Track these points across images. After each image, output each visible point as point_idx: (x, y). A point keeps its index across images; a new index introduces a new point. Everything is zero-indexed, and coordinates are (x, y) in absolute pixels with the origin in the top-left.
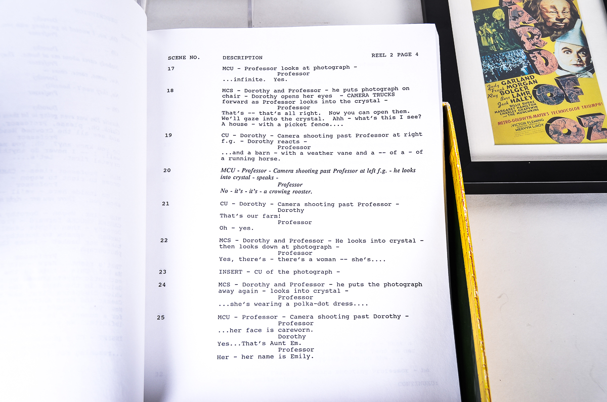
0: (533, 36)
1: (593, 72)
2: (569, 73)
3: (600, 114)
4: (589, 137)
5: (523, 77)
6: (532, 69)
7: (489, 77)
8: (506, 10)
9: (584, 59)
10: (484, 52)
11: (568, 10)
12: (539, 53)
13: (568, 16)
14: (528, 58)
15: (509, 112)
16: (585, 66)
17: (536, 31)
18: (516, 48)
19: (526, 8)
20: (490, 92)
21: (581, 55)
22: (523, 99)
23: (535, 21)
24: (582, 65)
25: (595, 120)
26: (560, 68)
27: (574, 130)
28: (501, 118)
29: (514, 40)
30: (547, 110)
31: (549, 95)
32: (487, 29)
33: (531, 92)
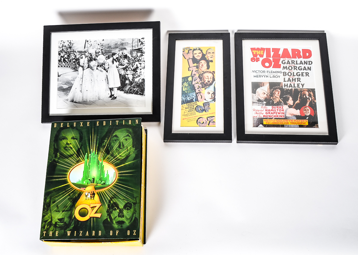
0: (199, 87)
1: (215, 101)
2: (207, 102)
3: (214, 116)
4: (209, 125)
5: (193, 103)
6: (197, 100)
7: (183, 102)
8: (192, 77)
9: (213, 96)
10: (183, 93)
11: (212, 78)
12: (200, 94)
13: (212, 80)
14: (196, 96)
15: (186, 115)
16: (213, 99)
17: (201, 86)
18: (193, 92)
19: (199, 77)
20: (182, 108)
21: (212, 95)
22: (192, 111)
23: (201, 82)
24: (212, 99)
25: (212, 118)
26: (205, 99)
27: (205, 122)
28: (184, 117)
29: (193, 89)
30: (198, 115)
31: (200, 109)
32: (186, 84)
33: (195, 108)
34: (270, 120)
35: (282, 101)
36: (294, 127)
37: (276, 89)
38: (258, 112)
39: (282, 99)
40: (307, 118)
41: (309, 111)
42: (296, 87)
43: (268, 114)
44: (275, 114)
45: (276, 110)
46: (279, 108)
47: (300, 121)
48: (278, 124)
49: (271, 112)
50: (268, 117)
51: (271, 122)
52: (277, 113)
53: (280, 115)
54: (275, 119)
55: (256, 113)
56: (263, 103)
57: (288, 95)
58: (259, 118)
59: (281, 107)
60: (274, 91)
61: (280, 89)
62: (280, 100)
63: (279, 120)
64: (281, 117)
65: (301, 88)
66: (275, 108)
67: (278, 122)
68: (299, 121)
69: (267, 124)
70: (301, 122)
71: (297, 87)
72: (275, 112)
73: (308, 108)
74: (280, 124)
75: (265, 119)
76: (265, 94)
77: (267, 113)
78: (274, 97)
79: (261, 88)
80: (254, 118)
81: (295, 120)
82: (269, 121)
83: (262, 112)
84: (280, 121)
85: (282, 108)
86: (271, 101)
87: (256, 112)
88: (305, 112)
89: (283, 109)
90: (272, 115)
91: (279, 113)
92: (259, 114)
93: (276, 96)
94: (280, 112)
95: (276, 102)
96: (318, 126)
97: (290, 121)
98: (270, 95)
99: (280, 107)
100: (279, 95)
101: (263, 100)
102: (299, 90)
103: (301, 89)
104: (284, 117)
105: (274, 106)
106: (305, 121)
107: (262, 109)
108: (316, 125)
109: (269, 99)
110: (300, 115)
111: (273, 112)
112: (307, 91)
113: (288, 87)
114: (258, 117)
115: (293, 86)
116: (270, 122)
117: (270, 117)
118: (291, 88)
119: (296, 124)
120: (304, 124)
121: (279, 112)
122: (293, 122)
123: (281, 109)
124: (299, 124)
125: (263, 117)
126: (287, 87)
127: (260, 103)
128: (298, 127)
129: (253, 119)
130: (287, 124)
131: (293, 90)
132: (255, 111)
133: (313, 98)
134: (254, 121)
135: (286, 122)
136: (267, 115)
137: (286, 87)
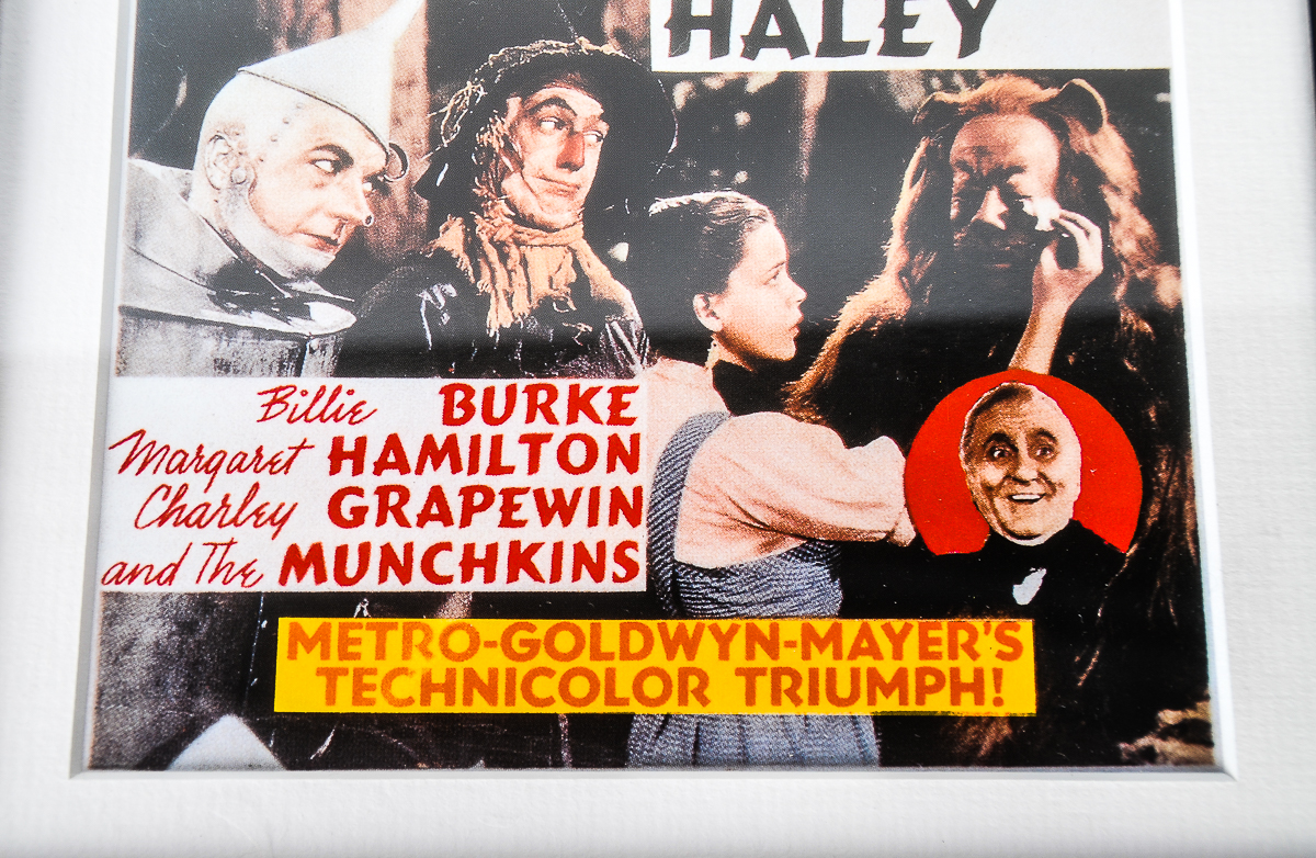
34: (394, 639)
35: (623, 295)
36: (799, 761)
37: (528, 79)
38: (197, 480)
39: (621, 251)
40: (1026, 590)
41: (1067, 465)
42: (860, 48)
43: (369, 532)
44: (485, 529)
45: (514, 454)
46: (560, 408)
47: (897, 641)
48: (522, 707)
49: (419, 488)
50: (370, 583)
51: (417, 662)
52: (527, 508)
53: (578, 531)
54: (484, 606)
55: (159, 506)
56: (297, 325)
57: (726, 182)
58: (204, 602)
59: (601, 403)
60: (501, 126)
61: (601, 77)
62: (597, 270)
63: (543, 626)
64: (586, 584)
65: (944, 53)
66: (498, 410)
67: (523, 669)
68: (885, 645)
69: (344, 705)
70: (912, 660)
71: (877, 38)
72: (498, 483)
73: (1042, 411)
74: (561, 708)
75: (310, 625)
76: (354, 179)
77: (348, 503)
78: (496, 224)
79: (285, 62)
80: (116, 608)
81: (822, 627)
82: (368, 639)
83: (275, 489)
84: (565, 641)
85: (617, 406)
86: (441, 293)
87: (175, 481)
88: (993, 473)
89: (625, 434)
90: (435, 532)
91: (556, 508)
92: (212, 533)
93: (532, 207)
94: (568, 483)
95: (522, 305)
96: (1198, 734)
97: (738, 645)
98: (425, 186)
99: (580, 404)
100: (569, 194)
101: (304, 274)
102: (910, 98)
103: (946, 77)
104: (639, 584)
105: (479, 385)
106: (987, 644)
107: (278, 437)
108: (1169, 717)
109: (414, 258)
110: (906, 533)
111: (464, 479)
112: (1040, 111)
113: (737, 45)
114: (185, 584)
115: (812, 32)
116: (384, 668)
117: (393, 584)
118: (772, 63)
119: (825, 708)
120: (967, 707)
121: (550, 476)
122: (790, 658)
123: (601, 434)
124: (889, 704)
125: (270, 584)
126: (720, 47)
127: (259, 320)
128: (864, 762)
129: (110, 620)
130: (671, 706)
131: (814, 97)
132: (152, 479)
133: (1132, 227)
134: (116, 654)
135: (672, 669)
136: (353, 538)
137: (701, 39)
